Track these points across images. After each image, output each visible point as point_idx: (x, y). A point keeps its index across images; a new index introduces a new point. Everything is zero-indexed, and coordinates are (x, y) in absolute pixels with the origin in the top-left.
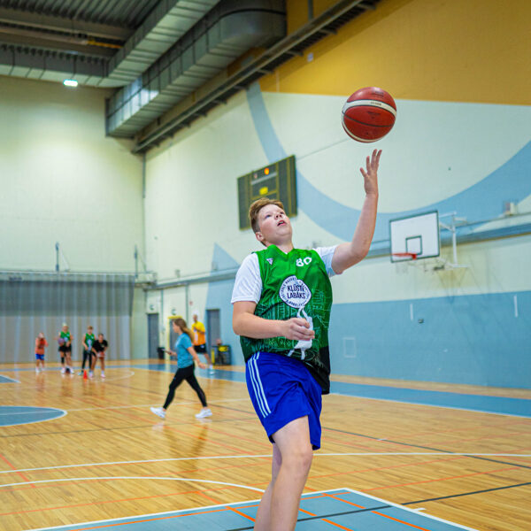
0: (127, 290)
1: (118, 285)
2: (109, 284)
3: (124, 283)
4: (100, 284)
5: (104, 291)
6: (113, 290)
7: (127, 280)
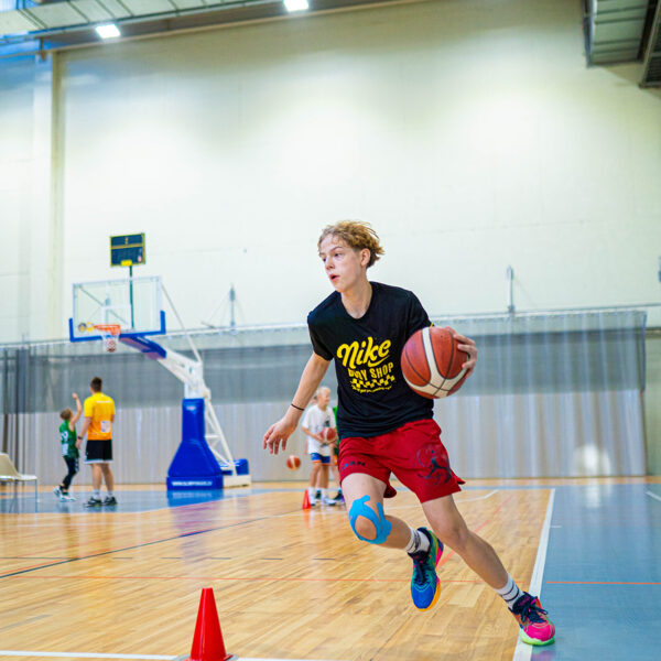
0: (631, 345)
1: (611, 334)
2: (593, 334)
3: (623, 330)
4: (575, 335)
5: (585, 346)
6: (604, 344)
7: (629, 323)
